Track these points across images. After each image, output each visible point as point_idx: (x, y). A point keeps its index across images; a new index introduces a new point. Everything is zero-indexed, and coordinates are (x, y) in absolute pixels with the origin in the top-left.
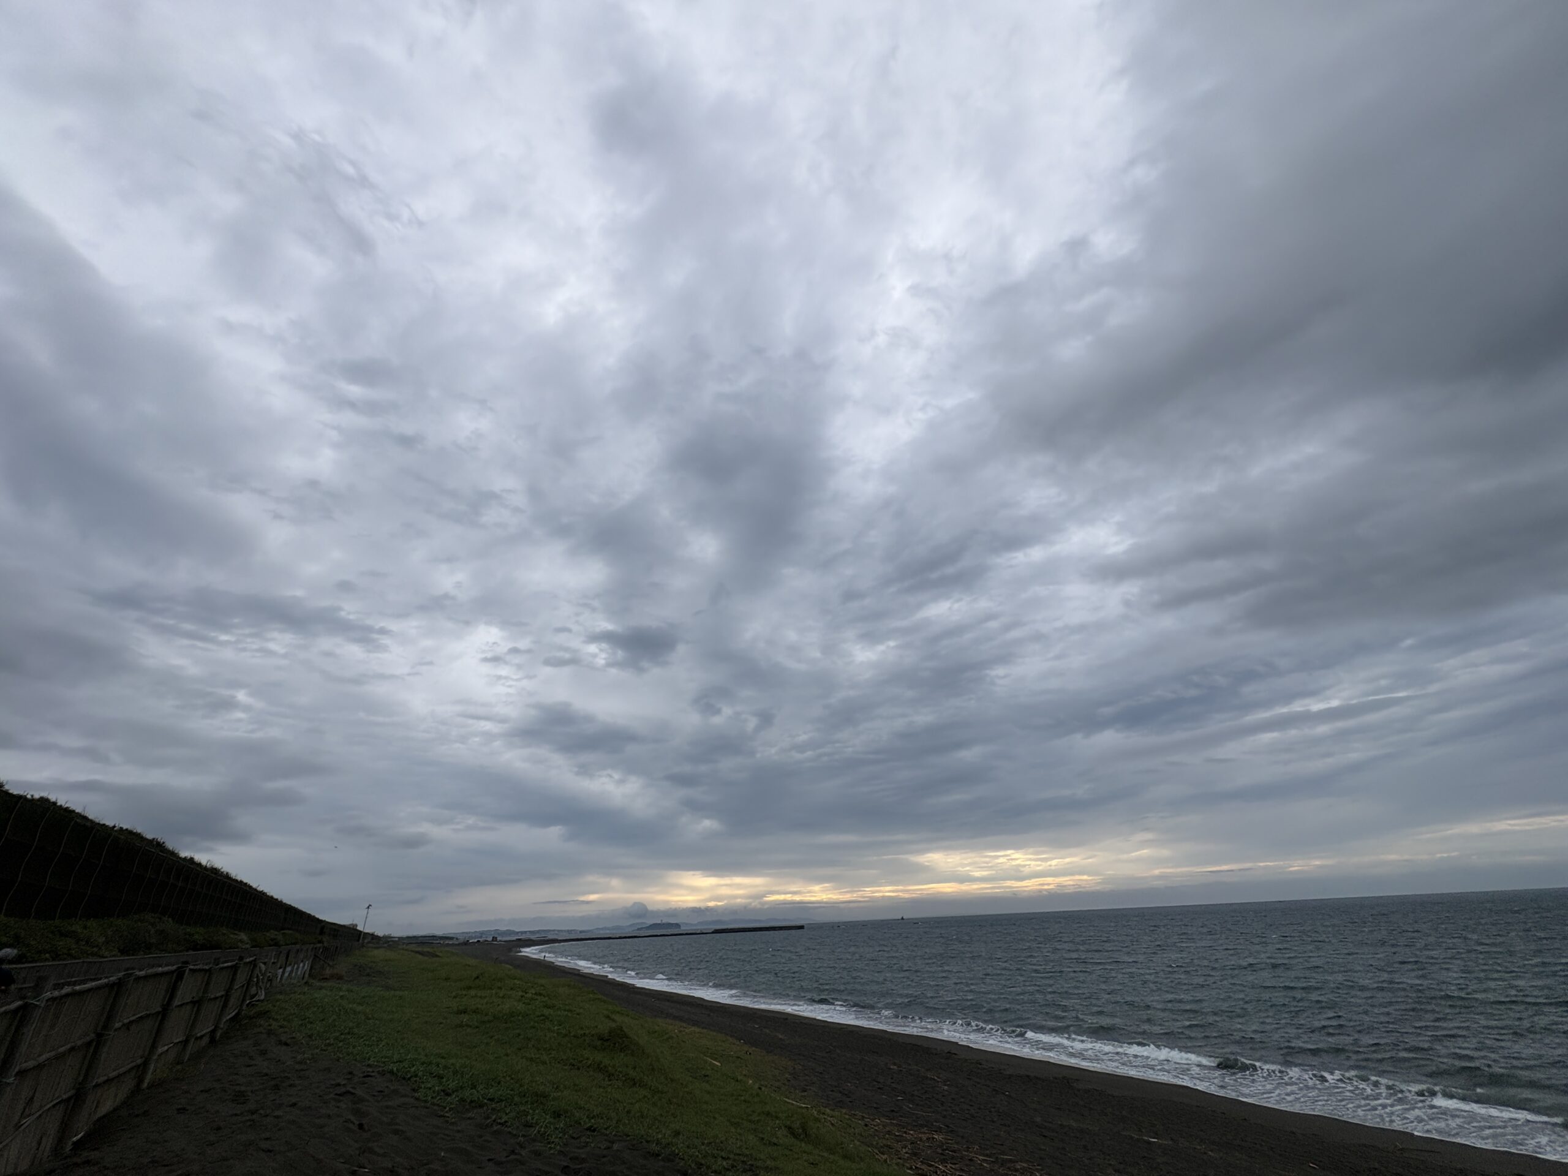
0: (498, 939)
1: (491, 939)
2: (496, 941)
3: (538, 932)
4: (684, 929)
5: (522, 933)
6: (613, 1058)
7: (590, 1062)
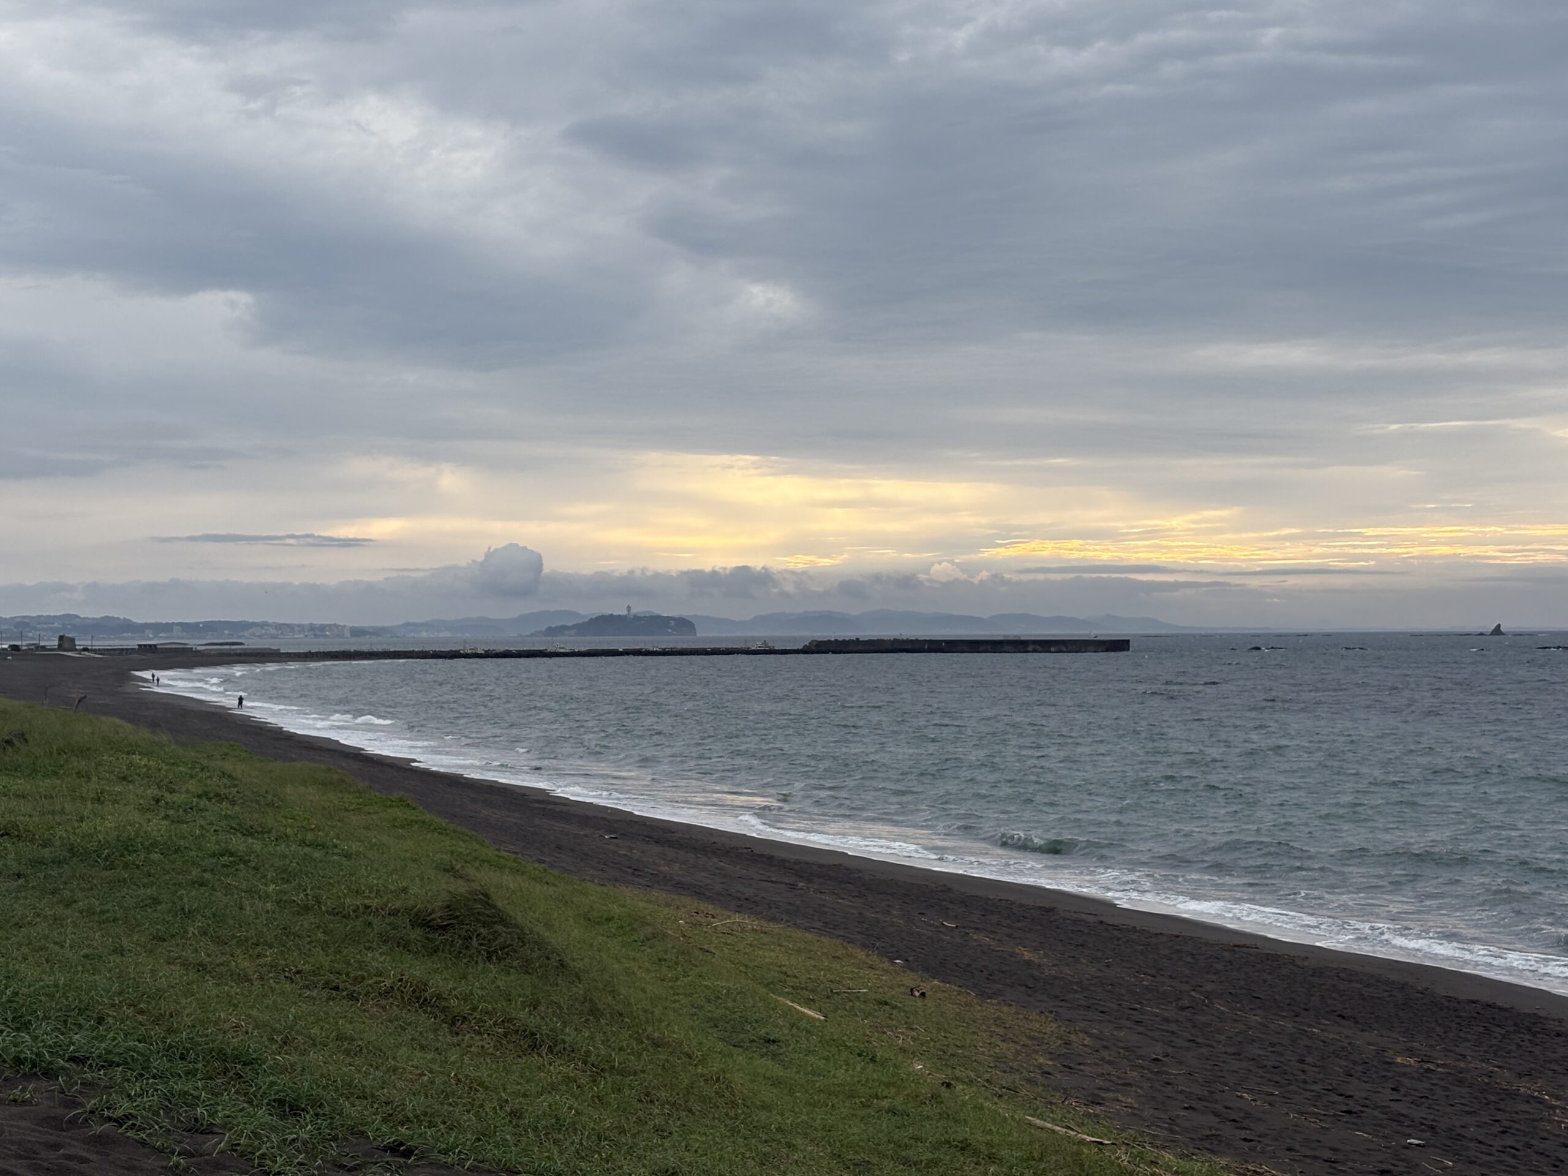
0: (80, 643)
1: (55, 643)
2: (74, 649)
3: (210, 627)
4: (704, 636)
5: (157, 628)
6: (464, 977)
7: (388, 983)
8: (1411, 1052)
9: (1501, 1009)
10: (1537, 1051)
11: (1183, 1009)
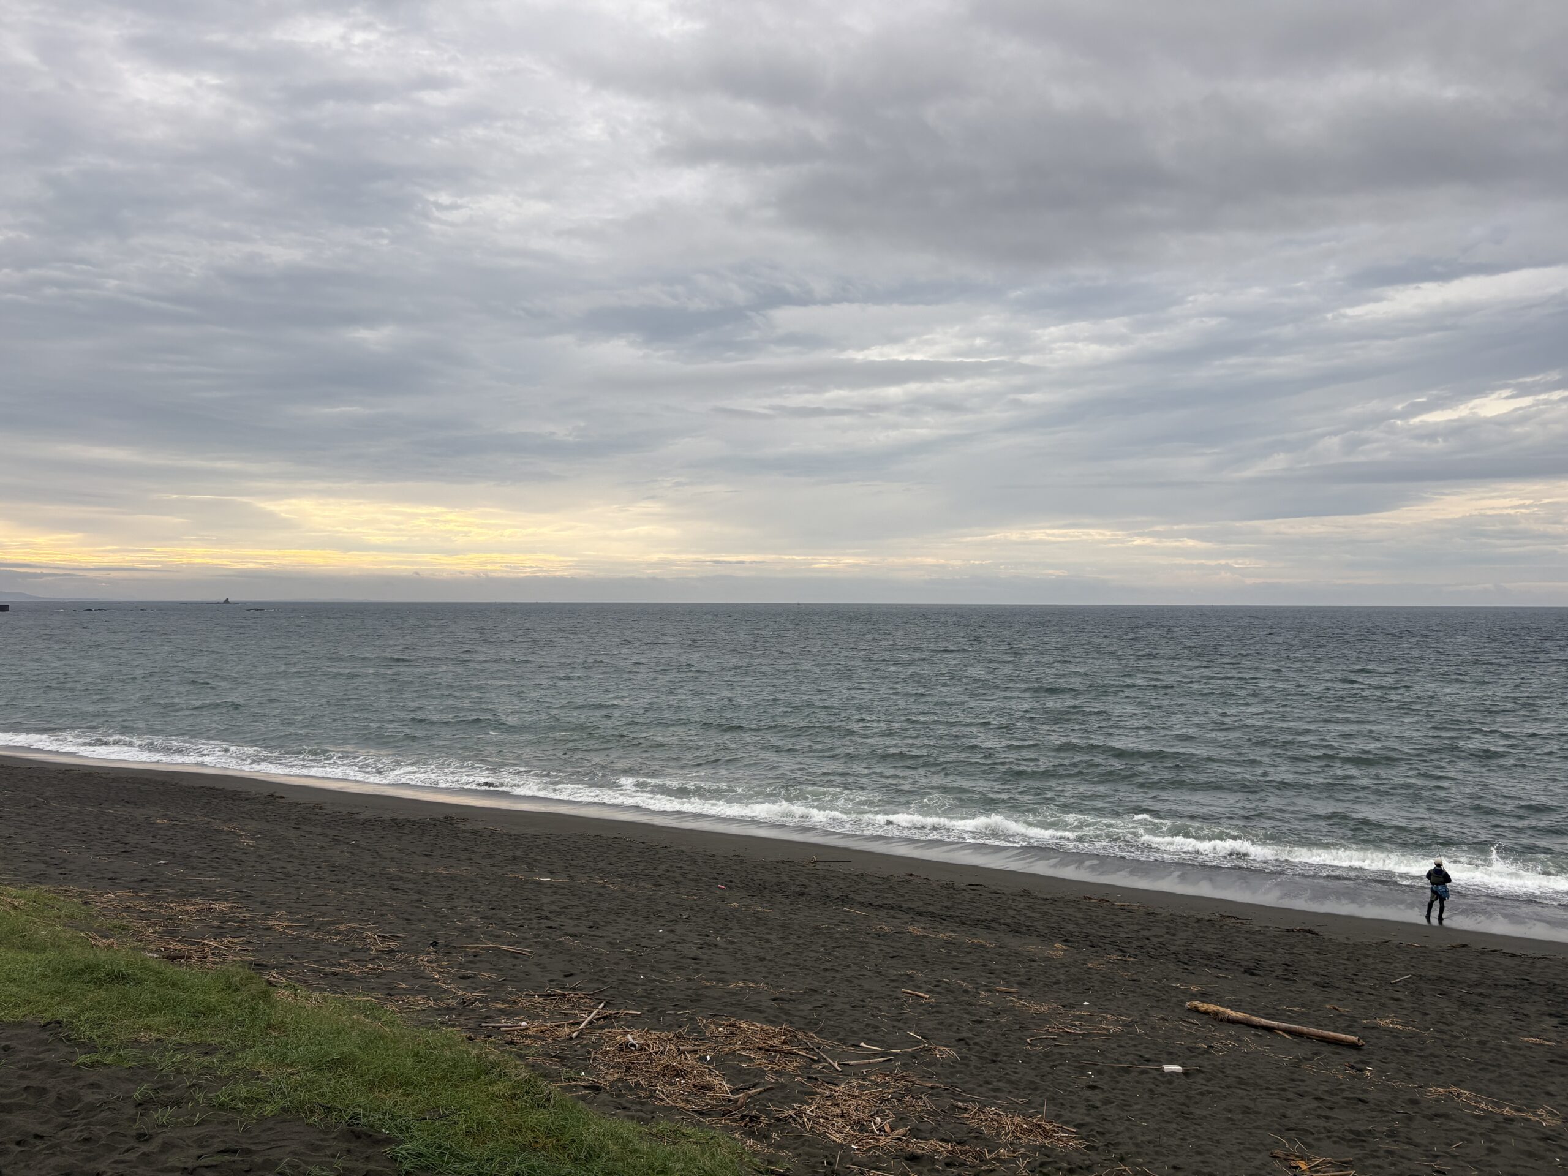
8: (165, 816)
9: (217, 790)
10: (235, 808)
11: (30, 808)
